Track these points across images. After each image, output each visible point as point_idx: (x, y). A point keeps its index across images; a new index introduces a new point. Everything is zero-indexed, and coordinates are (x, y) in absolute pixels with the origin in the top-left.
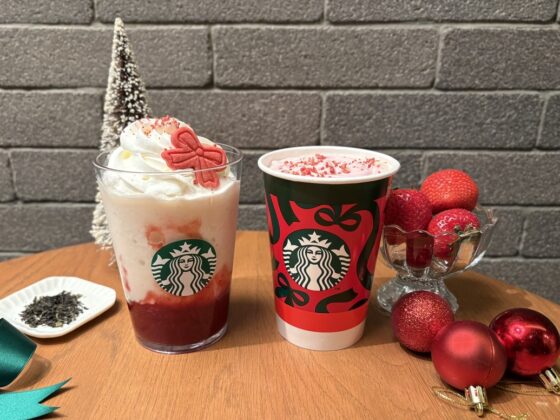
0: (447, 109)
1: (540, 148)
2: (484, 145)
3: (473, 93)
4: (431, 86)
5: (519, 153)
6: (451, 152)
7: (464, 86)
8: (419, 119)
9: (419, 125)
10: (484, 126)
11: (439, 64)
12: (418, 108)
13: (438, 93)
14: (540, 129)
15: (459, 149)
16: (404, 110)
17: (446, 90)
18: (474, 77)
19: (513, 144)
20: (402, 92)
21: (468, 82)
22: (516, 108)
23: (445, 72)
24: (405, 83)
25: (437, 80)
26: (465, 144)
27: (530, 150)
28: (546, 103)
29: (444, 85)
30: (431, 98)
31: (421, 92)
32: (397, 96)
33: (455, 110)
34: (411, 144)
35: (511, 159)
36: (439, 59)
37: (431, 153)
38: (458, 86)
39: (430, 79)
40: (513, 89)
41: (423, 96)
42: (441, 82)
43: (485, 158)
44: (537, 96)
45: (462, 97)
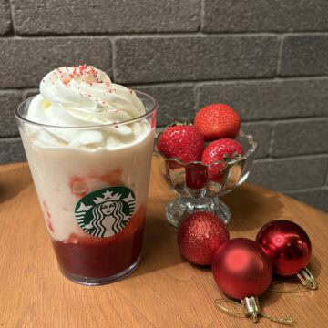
0: (212, 49)
1: (280, 76)
2: (240, 76)
3: (230, 35)
4: (198, 30)
5: (266, 81)
6: (217, 83)
7: (223, 29)
8: (191, 58)
9: (191, 62)
10: (240, 61)
11: (203, 13)
12: (190, 48)
13: (203, 36)
14: (279, 62)
15: (222, 80)
16: (178, 50)
17: (210, 33)
18: (230, 23)
19: (261, 74)
20: (176, 36)
21: (226, 27)
22: (261, 47)
23: (208, 19)
24: (178, 28)
25: (203, 26)
26: (227, 76)
27: (272, 78)
28: (282, 43)
29: (208, 29)
30: (199, 40)
31: (191, 36)
32: (171, 39)
33: (218, 49)
34: (186, 78)
35: (260, 85)
36: (203, 8)
37: (201, 84)
38: (218, 30)
39: (197, 25)
40: (259, 32)
41: (192, 38)
42: (206, 27)
43: (241, 86)
44: (275, 38)
45: (222, 39)
